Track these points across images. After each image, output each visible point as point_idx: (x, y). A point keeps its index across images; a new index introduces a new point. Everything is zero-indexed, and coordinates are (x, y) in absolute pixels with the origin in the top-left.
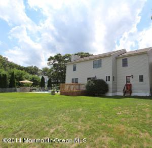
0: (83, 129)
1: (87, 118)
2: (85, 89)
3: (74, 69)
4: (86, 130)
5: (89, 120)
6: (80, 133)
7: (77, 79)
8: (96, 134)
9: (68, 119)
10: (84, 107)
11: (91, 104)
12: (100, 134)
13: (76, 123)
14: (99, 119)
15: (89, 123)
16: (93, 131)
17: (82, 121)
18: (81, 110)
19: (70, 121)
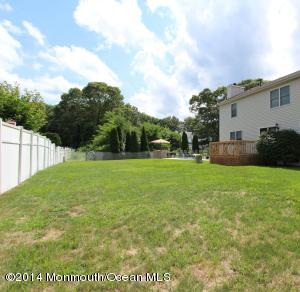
0: (244, 239)
1: (254, 213)
2: (255, 151)
3: (234, 114)
4: (249, 243)
5: (261, 220)
6: (235, 250)
7: (239, 133)
8: (275, 260)
9: (214, 211)
10: (251, 188)
11: (266, 182)
12: (287, 265)
13: (230, 223)
14: (285, 219)
15: (260, 226)
16: (266, 251)
17: (243, 219)
18: (244, 193)
19: (217, 217)
